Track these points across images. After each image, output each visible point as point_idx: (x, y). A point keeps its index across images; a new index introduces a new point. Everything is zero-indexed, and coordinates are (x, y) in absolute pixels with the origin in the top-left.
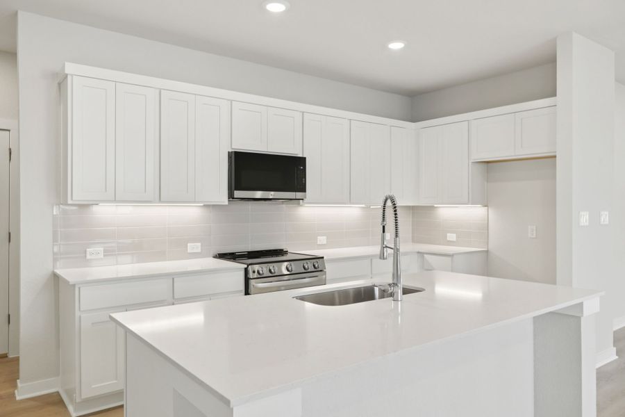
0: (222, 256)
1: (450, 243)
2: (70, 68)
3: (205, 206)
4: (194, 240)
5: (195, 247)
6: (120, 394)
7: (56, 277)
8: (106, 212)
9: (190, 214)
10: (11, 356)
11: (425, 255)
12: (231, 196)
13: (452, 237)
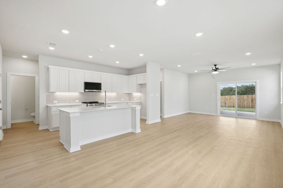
0: (83, 103)
1: (135, 101)
2: (50, 66)
3: (80, 93)
4: (77, 100)
5: (77, 101)
6: (58, 128)
7: (47, 106)
8: (58, 94)
9: (76, 94)
10: (34, 122)
11: (128, 103)
12: (85, 91)
13: (135, 99)
